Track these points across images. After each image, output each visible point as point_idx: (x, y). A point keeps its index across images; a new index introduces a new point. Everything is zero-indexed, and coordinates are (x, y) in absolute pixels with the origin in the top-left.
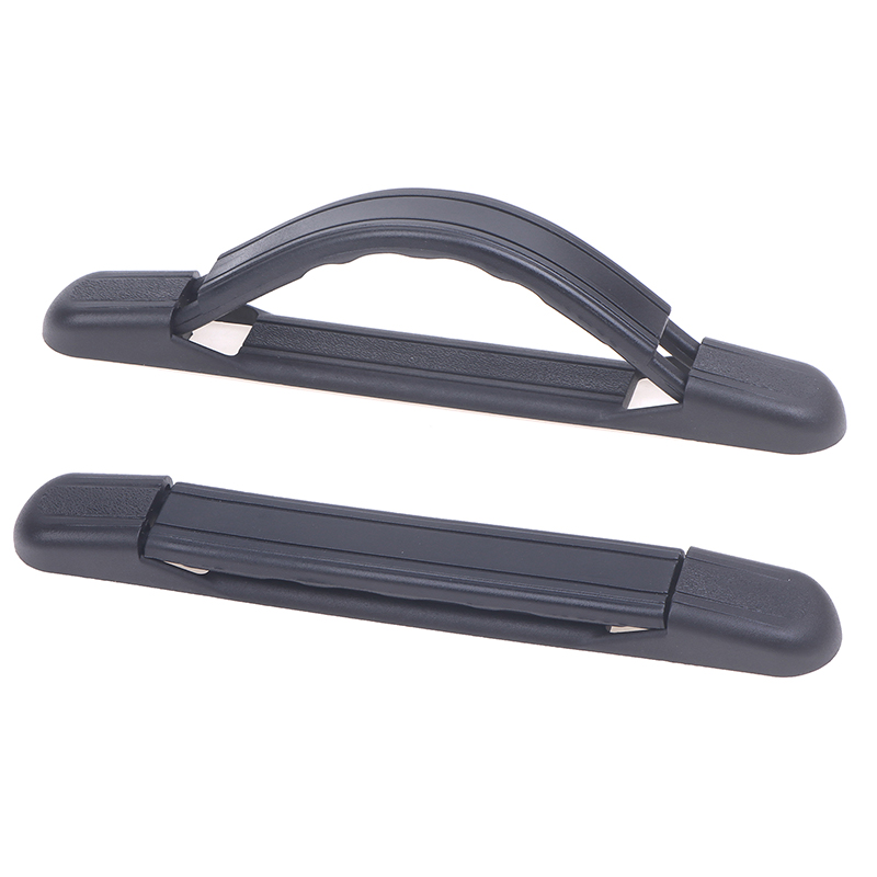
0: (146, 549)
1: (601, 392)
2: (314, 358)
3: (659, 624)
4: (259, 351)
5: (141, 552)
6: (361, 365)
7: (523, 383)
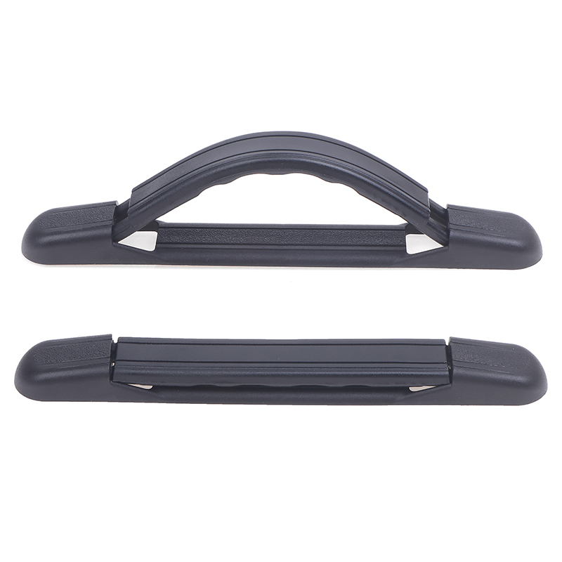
0: (114, 376)
1: (391, 246)
2: (205, 246)
3: (447, 380)
4: (168, 246)
5: (111, 379)
6: (236, 247)
7: (340, 245)
